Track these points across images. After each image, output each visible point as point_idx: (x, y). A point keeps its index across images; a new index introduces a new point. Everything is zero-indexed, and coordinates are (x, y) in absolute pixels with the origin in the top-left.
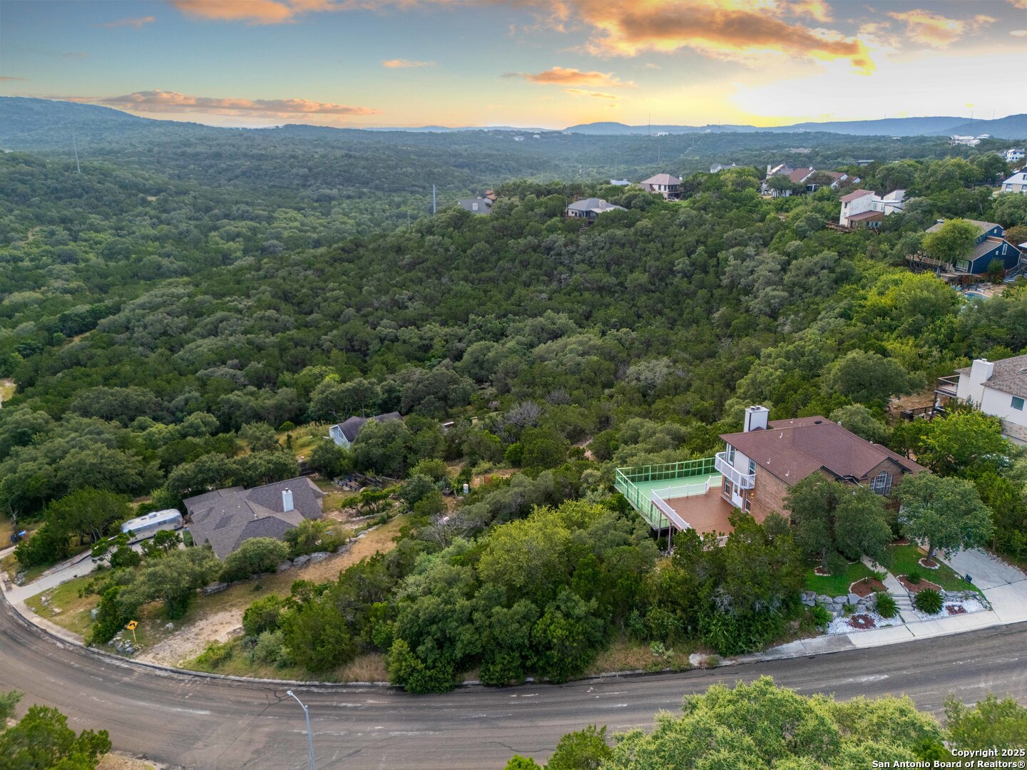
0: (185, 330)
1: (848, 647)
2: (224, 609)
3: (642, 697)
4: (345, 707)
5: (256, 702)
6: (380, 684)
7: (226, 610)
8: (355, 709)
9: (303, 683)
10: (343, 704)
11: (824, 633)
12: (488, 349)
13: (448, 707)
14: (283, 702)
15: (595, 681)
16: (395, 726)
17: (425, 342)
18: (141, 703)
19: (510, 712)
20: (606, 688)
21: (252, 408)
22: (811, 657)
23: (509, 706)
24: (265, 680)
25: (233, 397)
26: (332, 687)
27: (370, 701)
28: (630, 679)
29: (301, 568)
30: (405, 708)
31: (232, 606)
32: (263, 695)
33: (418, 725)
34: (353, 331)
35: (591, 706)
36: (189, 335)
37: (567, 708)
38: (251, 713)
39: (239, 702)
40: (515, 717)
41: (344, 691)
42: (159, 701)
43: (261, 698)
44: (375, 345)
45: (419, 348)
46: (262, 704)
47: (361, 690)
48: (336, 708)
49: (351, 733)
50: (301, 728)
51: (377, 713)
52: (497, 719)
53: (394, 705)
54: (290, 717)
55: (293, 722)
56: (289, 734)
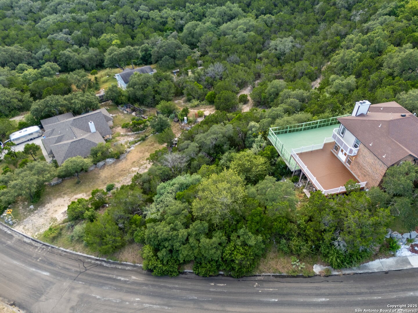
0: (41, 9)
1: (409, 267)
2: (60, 196)
3: (286, 294)
4: (120, 280)
5: (74, 269)
6: (138, 265)
7: (61, 197)
8: (125, 282)
9: (98, 258)
10: (119, 278)
11: (394, 256)
12: (196, 25)
13: (175, 288)
14: (87, 271)
15: (259, 278)
16: (147, 299)
17: (164, 20)
18: (15, 262)
19: (211, 297)
20: (265, 285)
21: (76, 59)
22: (386, 273)
23: (210, 292)
24: (79, 253)
25: (67, 52)
26: (113, 263)
27: (134, 278)
28: (278, 279)
29: (100, 169)
30: (153, 285)
31: (65, 194)
32: (77, 264)
33: (158, 301)
34: (125, 13)
35: (256, 298)
36: (43, 13)
37: (242, 298)
38: (71, 277)
39: (64, 268)
40: (213, 302)
41: (120, 267)
42: (24, 262)
43: (76, 267)
44: (137, 21)
45: (160, 23)
46: (76, 271)
47: (128, 268)
48: (115, 280)
49: (123, 301)
50: (96, 293)
51: (137, 288)
52: (203, 301)
53: (146, 282)
54: (91, 284)
55: (92, 288)
56: (90, 297)
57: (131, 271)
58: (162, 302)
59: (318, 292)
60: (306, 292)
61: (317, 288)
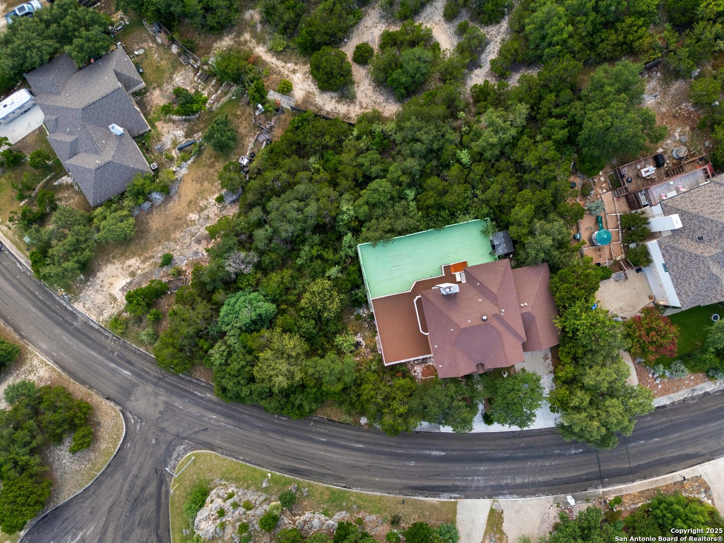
1: (437, 431)
3: (334, 437)
4: (197, 395)
5: (153, 373)
6: (211, 383)
8: (202, 398)
10: (196, 392)
13: (246, 414)
14: (166, 379)
15: (315, 418)
16: (222, 419)
20: (319, 425)
23: (274, 423)
24: (153, 356)
26: (188, 376)
27: (209, 395)
28: (330, 422)
29: (148, 214)
30: (226, 406)
32: (153, 368)
33: (232, 422)
35: (309, 435)
37: (300, 433)
38: (152, 382)
39: (143, 370)
40: (275, 431)
41: (195, 381)
43: (154, 371)
46: (155, 376)
47: (203, 384)
48: (192, 394)
49: (202, 416)
50: (178, 403)
51: (213, 406)
52: (267, 430)
53: (220, 402)
54: (172, 393)
55: (174, 398)
56: (172, 405)
57: (206, 387)
58: (234, 424)
59: (359, 439)
60: (349, 437)
61: (359, 436)
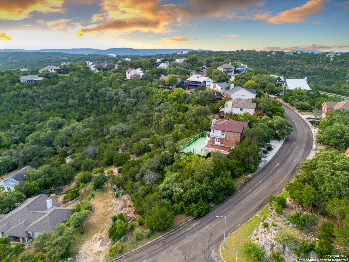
1: (268, 162)
2: (82, 244)
3: (251, 187)
4: (189, 231)
5: (157, 248)
6: (189, 220)
8: (192, 229)
9: (164, 235)
10: (187, 230)
11: (262, 161)
14: (166, 242)
15: (238, 190)
16: (211, 224)
19: (232, 205)
20: (242, 190)
22: (265, 166)
23: (229, 204)
27: (193, 225)
28: (244, 186)
30: (206, 220)
32: (155, 246)
35: (245, 194)
37: (241, 197)
38: (162, 250)
39: (151, 252)
40: (234, 205)
41: (181, 228)
46: (160, 247)
47: (185, 225)
48: (186, 232)
49: (202, 233)
50: (186, 241)
51: (201, 225)
52: (231, 208)
54: (177, 242)
55: (181, 242)
56: (184, 245)
57: (188, 225)
59: (258, 180)
60: (255, 183)
